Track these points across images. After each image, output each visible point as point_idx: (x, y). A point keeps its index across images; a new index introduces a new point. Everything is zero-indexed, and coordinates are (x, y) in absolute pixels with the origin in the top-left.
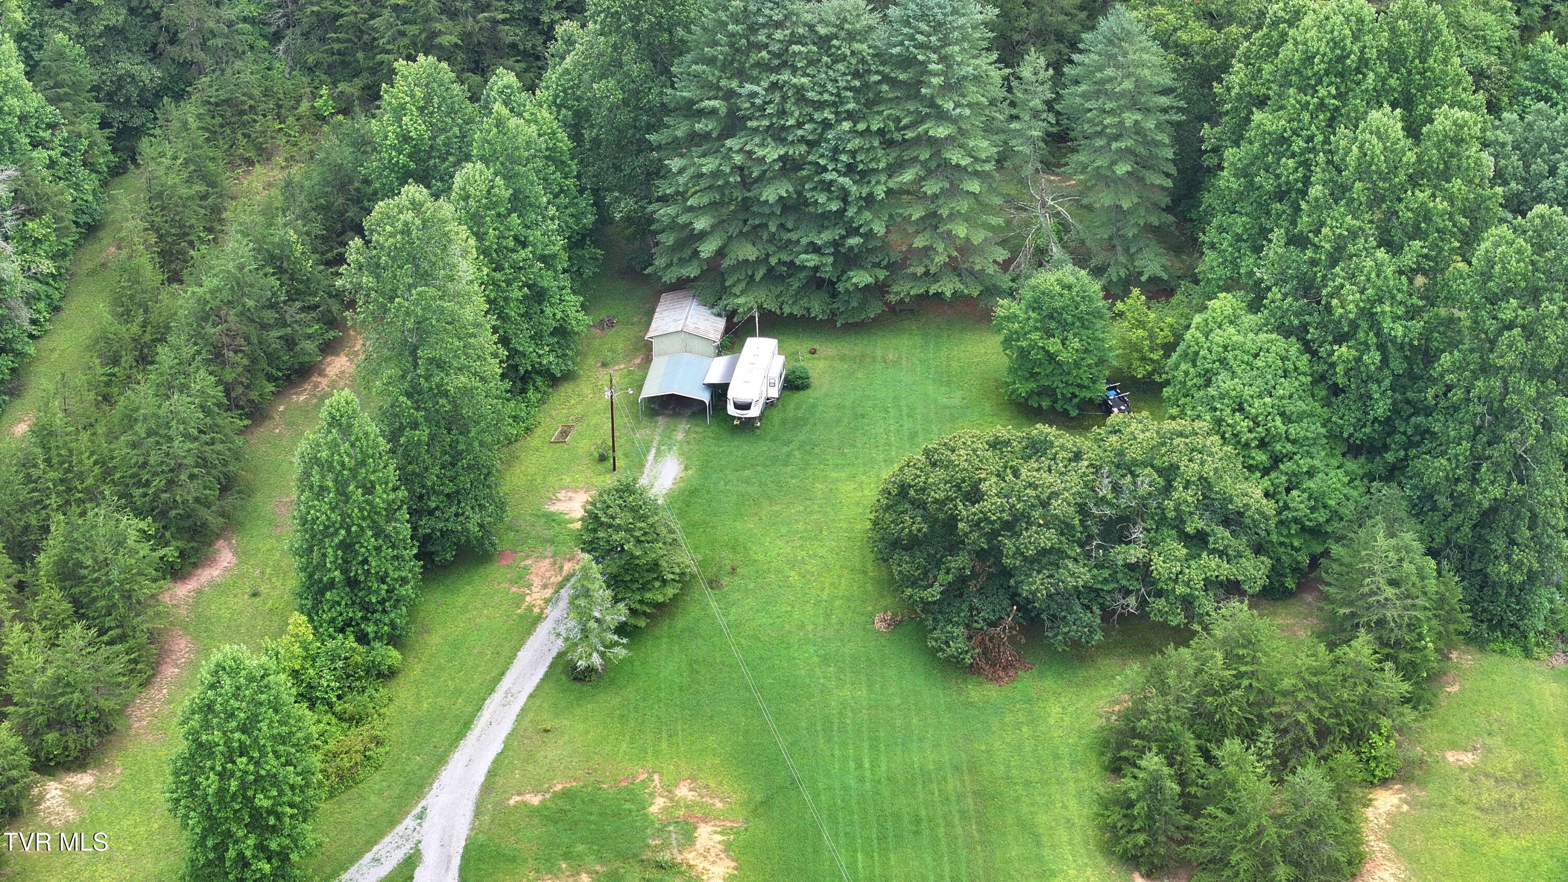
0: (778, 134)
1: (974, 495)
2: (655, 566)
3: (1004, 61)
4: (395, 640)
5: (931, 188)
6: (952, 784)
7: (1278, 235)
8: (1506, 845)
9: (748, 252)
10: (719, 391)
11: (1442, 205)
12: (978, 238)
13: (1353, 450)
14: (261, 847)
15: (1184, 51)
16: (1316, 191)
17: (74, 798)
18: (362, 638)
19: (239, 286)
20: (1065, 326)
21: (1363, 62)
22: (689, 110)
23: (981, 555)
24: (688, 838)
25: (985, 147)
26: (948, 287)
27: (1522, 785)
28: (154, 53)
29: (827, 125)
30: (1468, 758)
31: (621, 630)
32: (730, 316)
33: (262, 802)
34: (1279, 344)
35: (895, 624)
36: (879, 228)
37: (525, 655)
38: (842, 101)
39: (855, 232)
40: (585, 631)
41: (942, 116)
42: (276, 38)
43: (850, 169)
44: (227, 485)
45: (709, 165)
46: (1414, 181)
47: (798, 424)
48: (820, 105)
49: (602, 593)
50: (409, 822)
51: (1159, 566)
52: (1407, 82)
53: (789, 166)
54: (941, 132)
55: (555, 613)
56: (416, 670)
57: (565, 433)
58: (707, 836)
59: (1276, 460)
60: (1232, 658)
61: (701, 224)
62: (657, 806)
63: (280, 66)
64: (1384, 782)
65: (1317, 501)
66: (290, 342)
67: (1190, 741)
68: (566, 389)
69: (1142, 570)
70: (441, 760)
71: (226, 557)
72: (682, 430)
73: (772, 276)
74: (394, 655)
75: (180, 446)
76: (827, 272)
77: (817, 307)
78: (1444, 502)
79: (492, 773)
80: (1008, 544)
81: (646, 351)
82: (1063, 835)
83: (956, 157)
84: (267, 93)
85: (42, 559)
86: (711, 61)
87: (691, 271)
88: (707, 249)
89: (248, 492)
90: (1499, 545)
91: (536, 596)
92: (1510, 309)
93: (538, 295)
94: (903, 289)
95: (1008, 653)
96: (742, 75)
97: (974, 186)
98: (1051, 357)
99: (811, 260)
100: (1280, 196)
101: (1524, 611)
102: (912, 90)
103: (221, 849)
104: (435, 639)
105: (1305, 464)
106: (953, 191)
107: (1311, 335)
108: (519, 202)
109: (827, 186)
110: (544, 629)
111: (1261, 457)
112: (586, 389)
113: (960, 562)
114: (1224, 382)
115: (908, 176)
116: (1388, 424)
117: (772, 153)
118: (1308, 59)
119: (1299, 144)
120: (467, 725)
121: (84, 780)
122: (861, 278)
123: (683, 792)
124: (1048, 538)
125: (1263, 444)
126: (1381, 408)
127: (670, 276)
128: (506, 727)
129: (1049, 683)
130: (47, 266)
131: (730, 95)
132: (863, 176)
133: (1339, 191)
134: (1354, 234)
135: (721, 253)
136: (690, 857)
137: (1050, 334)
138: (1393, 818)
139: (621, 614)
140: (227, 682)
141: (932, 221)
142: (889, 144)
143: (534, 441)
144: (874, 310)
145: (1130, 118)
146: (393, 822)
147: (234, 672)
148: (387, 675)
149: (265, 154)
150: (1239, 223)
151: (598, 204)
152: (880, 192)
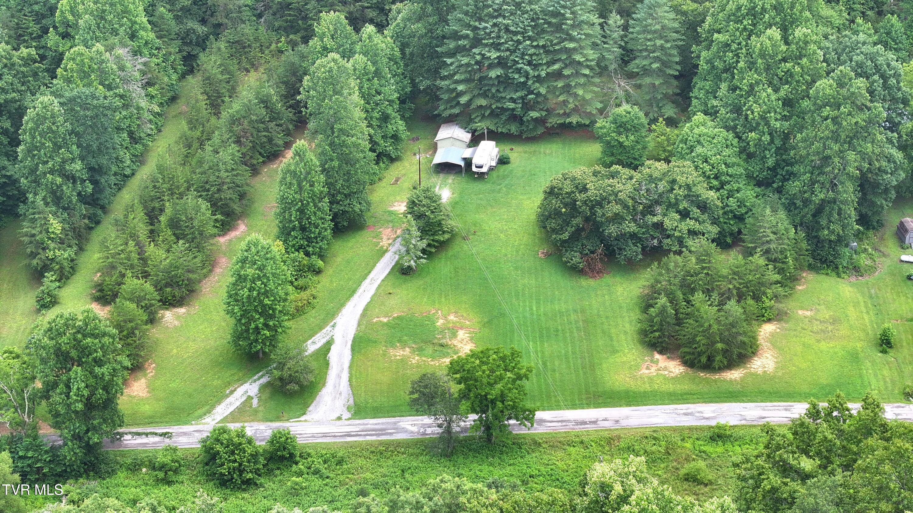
0: (496, 46)
1: (585, 189)
2: (440, 224)
3: (601, 16)
4: (321, 257)
5: (566, 72)
6: (573, 317)
7: (724, 86)
8: (823, 346)
9: (483, 102)
10: (468, 162)
11: (797, 69)
12: (588, 96)
13: (759, 184)
14: (266, 325)
15: (684, 13)
16: (741, 64)
17: (178, 317)
18: (307, 254)
19: (248, 109)
20: (627, 130)
21: (764, 10)
22: (456, 36)
23: (587, 219)
24: (454, 335)
25: (592, 54)
26: (574, 119)
27: (832, 324)
28: (203, 21)
29: (519, 42)
30: (808, 313)
31: (424, 251)
32: (473, 132)
33: (266, 301)
34: (724, 133)
35: (548, 255)
36: (543, 91)
37: (380, 265)
38: (526, 31)
39: (532, 93)
40: (408, 252)
41: (572, 39)
42: (260, 16)
43: (530, 63)
44: (242, 196)
45: (465, 60)
46: (784, 60)
47: (504, 177)
48: (516, 33)
49: (416, 233)
50: (328, 328)
51: (667, 223)
52: (784, 20)
53: (501, 63)
54: (572, 45)
55: (392, 249)
56: (329, 271)
57: (397, 180)
58: (461, 334)
59: (722, 185)
60: (699, 261)
61: (461, 88)
62: (440, 323)
63: (262, 29)
64: (769, 320)
65: (741, 203)
66: (270, 140)
67: (679, 295)
68: (397, 164)
69: (659, 226)
70: (343, 305)
71: (242, 228)
72: (451, 179)
73: (494, 114)
74: (320, 263)
75: (223, 174)
76: (519, 112)
77: (514, 129)
78: (799, 203)
79: (365, 310)
80: (599, 211)
81: (434, 148)
82: (623, 337)
83: (578, 57)
84: (256, 39)
85: (162, 218)
86: (466, 13)
87: (456, 111)
88: (463, 100)
89: (252, 201)
90: (824, 222)
91: (385, 243)
92: (826, 111)
93: (385, 118)
94: (553, 121)
95: (600, 265)
96: (480, 20)
97: (587, 72)
98: (621, 144)
99: (511, 105)
100: (726, 70)
101: (837, 255)
102: (558, 28)
103: (248, 323)
104: (339, 259)
105: (736, 186)
106: (577, 74)
107: (739, 128)
108: (377, 73)
109: (519, 71)
110: (388, 256)
111: (715, 183)
112: (406, 164)
113: (578, 221)
114: (699, 150)
115: (556, 67)
116: (773, 169)
117: (494, 55)
118: (739, 8)
119: (734, 46)
120: (354, 292)
121: (182, 310)
122: (534, 114)
123: (452, 317)
124: (617, 208)
125: (716, 177)
126: (771, 162)
127: (446, 114)
128: (372, 291)
129: (618, 279)
130: (157, 109)
131: (476, 28)
132: (535, 67)
133: (751, 65)
134: (757, 83)
135: (470, 101)
136: (455, 342)
137: (620, 134)
138: (772, 334)
139: (423, 244)
140: (253, 249)
141: (567, 88)
142: (547, 52)
143: (383, 184)
144: (540, 130)
145: (659, 42)
146: (321, 329)
147: (256, 245)
148: (318, 272)
149: (255, 67)
150: (708, 85)
151: (413, 81)
152: (543, 74)
